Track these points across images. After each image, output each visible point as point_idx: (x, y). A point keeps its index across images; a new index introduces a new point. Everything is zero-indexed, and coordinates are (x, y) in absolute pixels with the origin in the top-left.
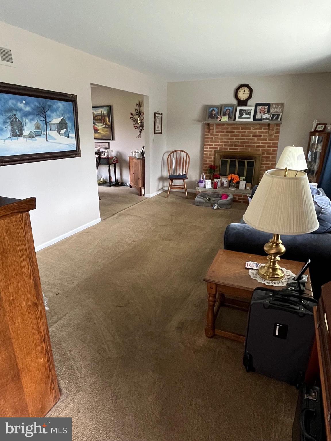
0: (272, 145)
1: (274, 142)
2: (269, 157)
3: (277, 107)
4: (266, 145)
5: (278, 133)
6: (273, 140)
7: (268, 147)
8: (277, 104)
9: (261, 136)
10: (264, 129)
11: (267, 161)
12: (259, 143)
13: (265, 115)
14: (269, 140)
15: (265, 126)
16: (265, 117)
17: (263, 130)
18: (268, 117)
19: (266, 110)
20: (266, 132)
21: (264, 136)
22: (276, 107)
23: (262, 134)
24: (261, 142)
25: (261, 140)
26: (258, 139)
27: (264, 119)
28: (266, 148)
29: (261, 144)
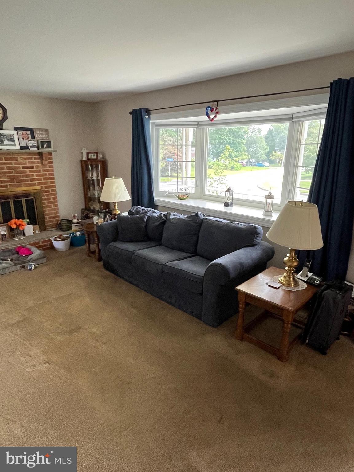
0: (48, 177)
1: (50, 174)
2: (49, 191)
3: (42, 133)
4: (42, 177)
5: (52, 162)
6: (48, 171)
7: (44, 179)
8: (40, 130)
9: (33, 167)
10: (35, 159)
11: (47, 195)
12: (33, 176)
13: (30, 142)
14: (44, 171)
15: (35, 156)
16: (31, 145)
17: (33, 160)
18: (35, 145)
19: (30, 136)
20: (38, 163)
21: (37, 167)
22: (40, 133)
23: (34, 165)
24: (35, 174)
25: (35, 171)
26: (30, 172)
27: (31, 147)
28: (43, 181)
29: (35, 177)
